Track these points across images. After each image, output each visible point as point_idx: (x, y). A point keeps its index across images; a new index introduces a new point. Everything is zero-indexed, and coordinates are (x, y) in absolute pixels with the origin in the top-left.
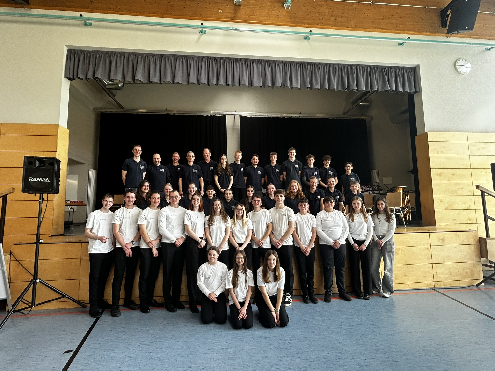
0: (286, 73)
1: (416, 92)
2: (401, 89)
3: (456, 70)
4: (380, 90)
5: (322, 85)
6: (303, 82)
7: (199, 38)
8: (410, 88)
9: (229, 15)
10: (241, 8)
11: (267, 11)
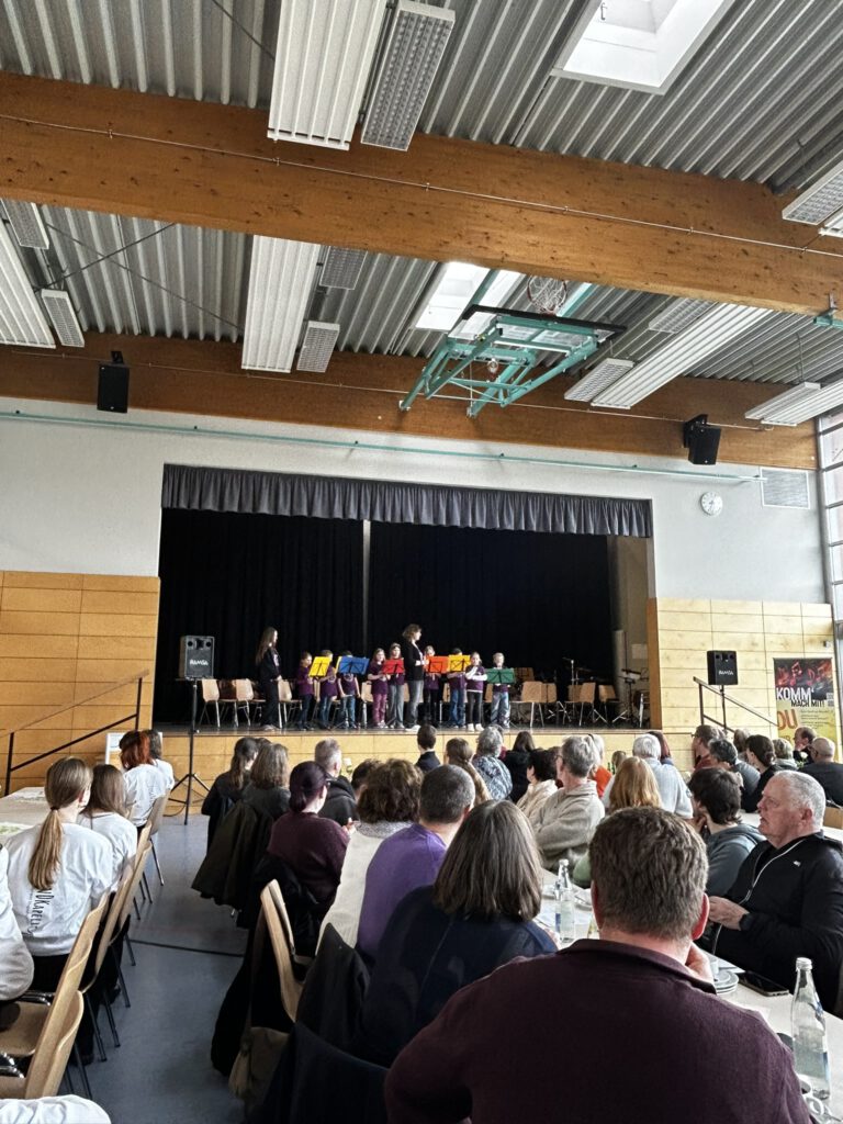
0: (467, 504)
1: (647, 537)
2: (626, 533)
3: (703, 509)
4: (598, 533)
5: (517, 523)
6: (490, 519)
7: (348, 456)
8: (640, 530)
9: (391, 424)
10: (409, 415)
11: (444, 419)
